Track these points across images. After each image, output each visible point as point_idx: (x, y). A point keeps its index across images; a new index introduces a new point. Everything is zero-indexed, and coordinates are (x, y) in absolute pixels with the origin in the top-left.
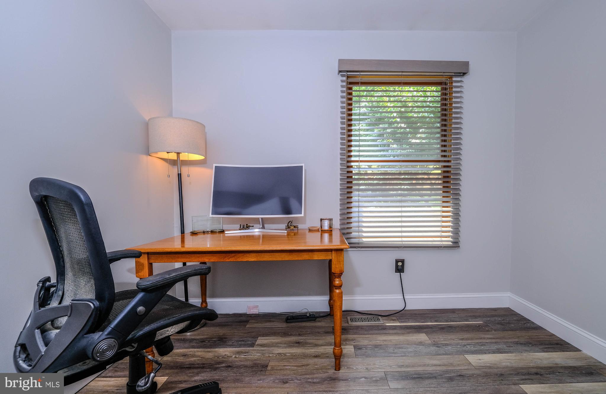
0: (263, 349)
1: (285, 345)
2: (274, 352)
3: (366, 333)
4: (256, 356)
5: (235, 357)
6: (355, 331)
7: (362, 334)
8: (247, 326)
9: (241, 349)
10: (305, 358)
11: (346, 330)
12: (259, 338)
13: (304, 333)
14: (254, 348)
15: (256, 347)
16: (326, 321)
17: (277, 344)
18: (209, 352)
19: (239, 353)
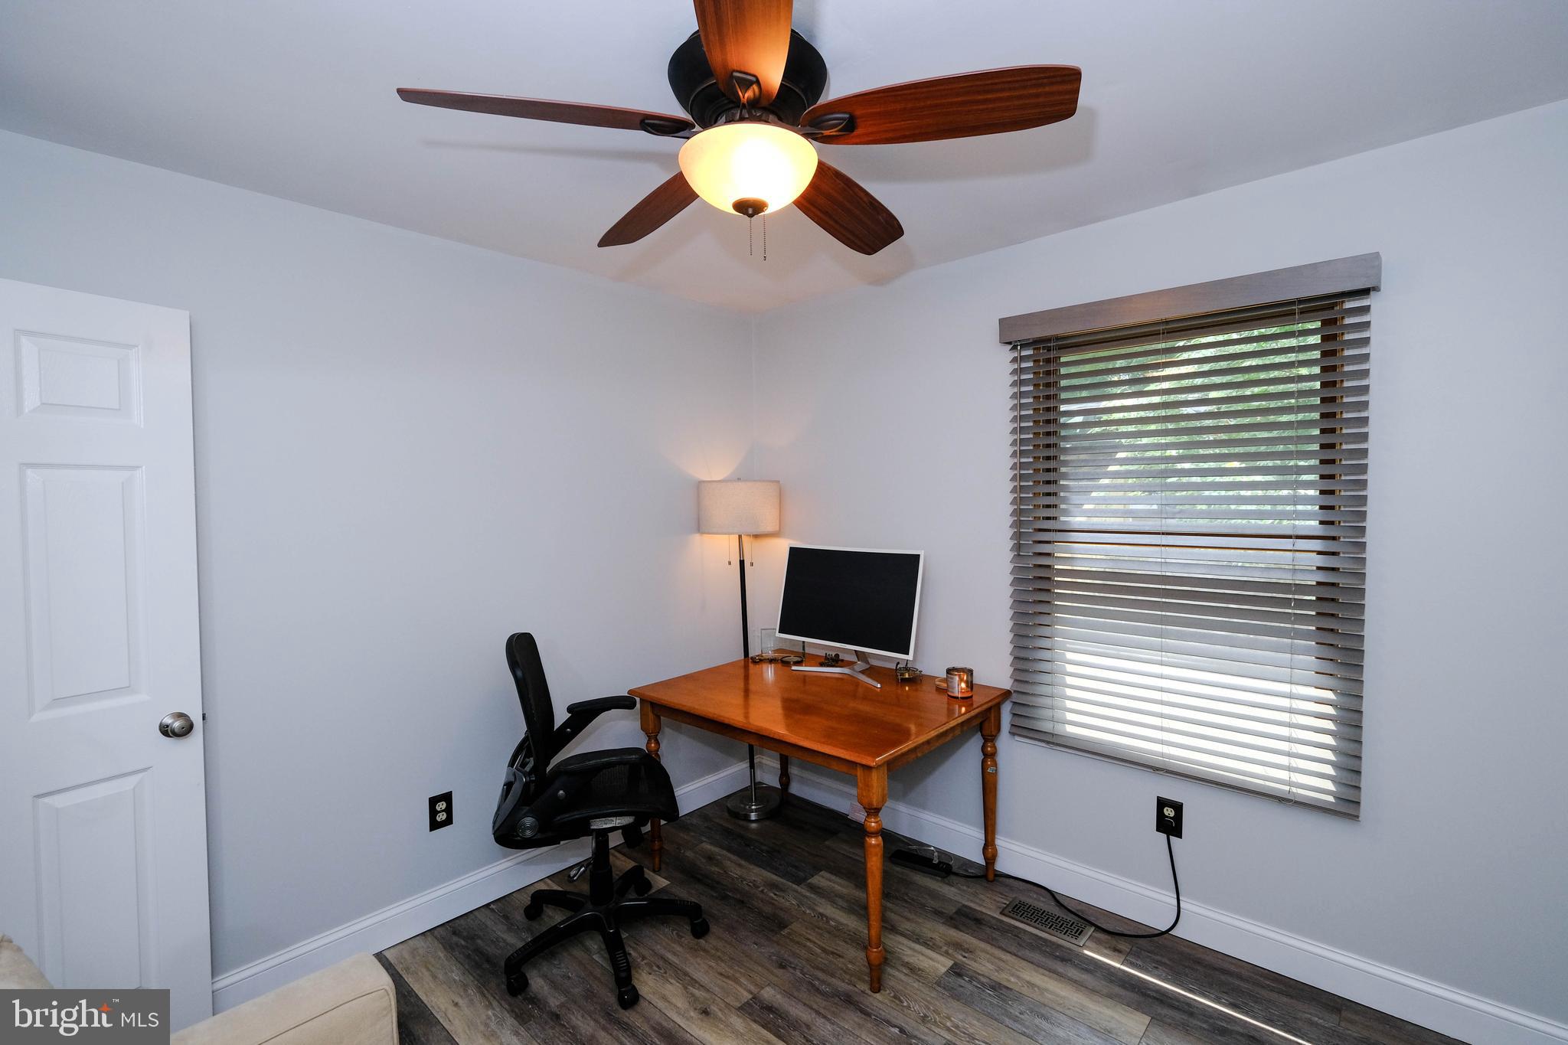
0: (808, 894)
1: (845, 905)
2: (816, 908)
3: (1013, 949)
4: (788, 904)
5: (762, 891)
6: (996, 934)
7: (1000, 948)
8: (827, 843)
9: (782, 880)
10: (849, 941)
11: (981, 923)
12: (822, 873)
13: (898, 894)
14: (799, 889)
15: (804, 887)
16: (965, 888)
17: (836, 896)
18: (740, 865)
19: (773, 886)
